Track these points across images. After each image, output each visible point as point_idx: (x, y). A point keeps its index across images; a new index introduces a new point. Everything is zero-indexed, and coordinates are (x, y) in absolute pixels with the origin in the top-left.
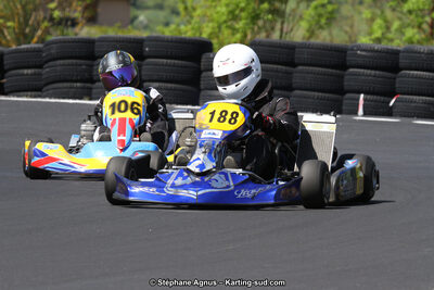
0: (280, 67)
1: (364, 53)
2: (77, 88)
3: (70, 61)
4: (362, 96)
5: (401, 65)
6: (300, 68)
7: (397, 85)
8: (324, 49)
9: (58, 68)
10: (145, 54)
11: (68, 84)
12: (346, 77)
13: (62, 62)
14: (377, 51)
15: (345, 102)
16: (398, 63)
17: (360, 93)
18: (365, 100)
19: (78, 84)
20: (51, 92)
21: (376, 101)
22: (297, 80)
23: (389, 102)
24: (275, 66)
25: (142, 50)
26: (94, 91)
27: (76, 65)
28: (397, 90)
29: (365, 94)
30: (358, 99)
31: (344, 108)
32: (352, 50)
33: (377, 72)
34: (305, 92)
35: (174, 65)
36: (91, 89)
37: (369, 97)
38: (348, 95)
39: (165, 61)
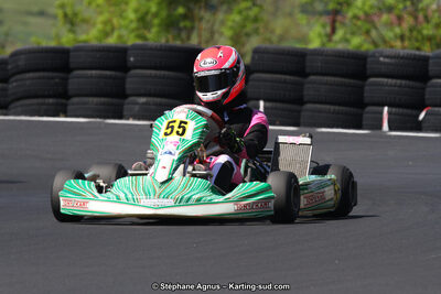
0: (288, 77)
1: (387, 60)
2: (49, 104)
3: (41, 74)
4: (386, 109)
5: (431, 73)
6: (312, 78)
7: (427, 97)
8: (339, 56)
9: (28, 82)
10: (129, 65)
11: (40, 100)
12: (367, 88)
13: (31, 75)
14: (402, 58)
15: (365, 116)
16: (427, 71)
17: (384, 106)
18: (389, 113)
19: (51, 100)
20: (19, 109)
21: (402, 114)
22: (308, 92)
23: (418, 116)
24: (283, 77)
25: (125, 60)
26: (69, 108)
27: (48, 78)
28: (427, 102)
29: (389, 106)
30: (382, 113)
31: (364, 123)
32: (373, 56)
33: (404, 82)
34: (318, 106)
35: (164, 77)
36: (66, 105)
37: (394, 110)
38: (369, 109)
39: (153, 72)
